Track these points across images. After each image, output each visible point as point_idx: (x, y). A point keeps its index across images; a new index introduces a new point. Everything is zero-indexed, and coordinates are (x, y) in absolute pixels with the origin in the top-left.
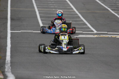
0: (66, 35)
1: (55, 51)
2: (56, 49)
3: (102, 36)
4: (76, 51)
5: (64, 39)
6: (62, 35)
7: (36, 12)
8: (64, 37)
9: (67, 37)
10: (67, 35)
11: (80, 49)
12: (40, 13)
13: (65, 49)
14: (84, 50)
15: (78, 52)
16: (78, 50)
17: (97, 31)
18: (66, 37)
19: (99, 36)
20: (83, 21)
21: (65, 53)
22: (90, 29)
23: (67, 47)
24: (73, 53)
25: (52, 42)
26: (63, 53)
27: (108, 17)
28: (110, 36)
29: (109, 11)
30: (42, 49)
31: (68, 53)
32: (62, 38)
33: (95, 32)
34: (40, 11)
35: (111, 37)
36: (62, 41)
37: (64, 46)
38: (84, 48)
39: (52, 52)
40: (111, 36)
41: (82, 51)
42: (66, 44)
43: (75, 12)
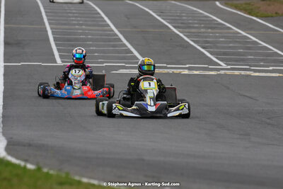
0: (152, 80)
1: (132, 111)
2: (134, 107)
4: (174, 111)
5: (150, 88)
6: (145, 79)
8: (150, 83)
9: (154, 84)
10: (155, 81)
11: (181, 108)
13: (152, 109)
14: (189, 109)
15: (177, 113)
16: (178, 110)
18: (152, 83)
21: (152, 116)
23: (155, 105)
24: (169, 115)
25: (124, 94)
26: (149, 116)
30: (103, 109)
31: (158, 115)
32: (144, 85)
36: (146, 91)
37: (148, 101)
38: (189, 106)
39: (125, 113)
41: (186, 111)
42: (153, 98)
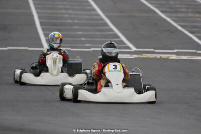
3: (144, 56)
7: (32, 16)
12: (40, 18)
17: (137, 48)
19: (140, 56)
20: (113, 31)
22: (125, 44)
27: (156, 24)
28: (158, 56)
29: (157, 13)
33: (134, 49)
34: (40, 15)
35: (161, 57)
40: (160, 55)
43: (99, 15)
